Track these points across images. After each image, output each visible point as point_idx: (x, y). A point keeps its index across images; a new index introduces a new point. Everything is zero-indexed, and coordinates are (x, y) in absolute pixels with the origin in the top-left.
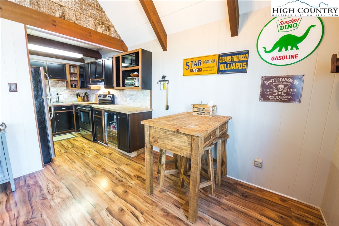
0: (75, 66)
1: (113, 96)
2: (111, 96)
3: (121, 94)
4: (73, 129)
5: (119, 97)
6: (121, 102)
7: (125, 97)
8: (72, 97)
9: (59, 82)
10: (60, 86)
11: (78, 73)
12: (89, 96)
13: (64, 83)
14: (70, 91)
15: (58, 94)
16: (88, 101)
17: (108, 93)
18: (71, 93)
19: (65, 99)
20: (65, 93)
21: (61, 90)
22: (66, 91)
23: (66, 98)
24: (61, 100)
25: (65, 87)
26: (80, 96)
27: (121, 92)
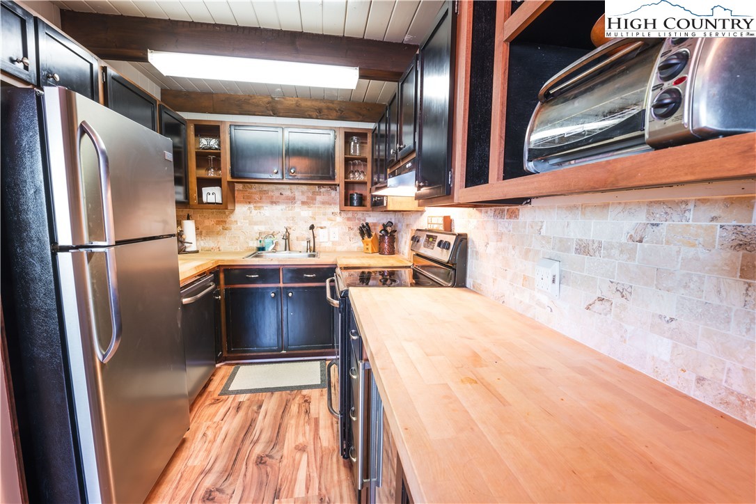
0: (362, 135)
1: (462, 240)
2: (451, 239)
3: (500, 236)
4: (329, 347)
5: (491, 249)
6: (494, 280)
7: (526, 254)
8: (352, 236)
9: (323, 190)
10: (323, 203)
11: (369, 160)
12: (395, 234)
13: (333, 193)
14: (349, 219)
15: (312, 227)
16: (392, 251)
17: (441, 228)
18: (350, 224)
19: (334, 243)
20: (334, 223)
21: (325, 214)
22: (339, 219)
23: (337, 239)
24: (323, 245)
25: (335, 204)
26: (370, 236)
27: (505, 224)
